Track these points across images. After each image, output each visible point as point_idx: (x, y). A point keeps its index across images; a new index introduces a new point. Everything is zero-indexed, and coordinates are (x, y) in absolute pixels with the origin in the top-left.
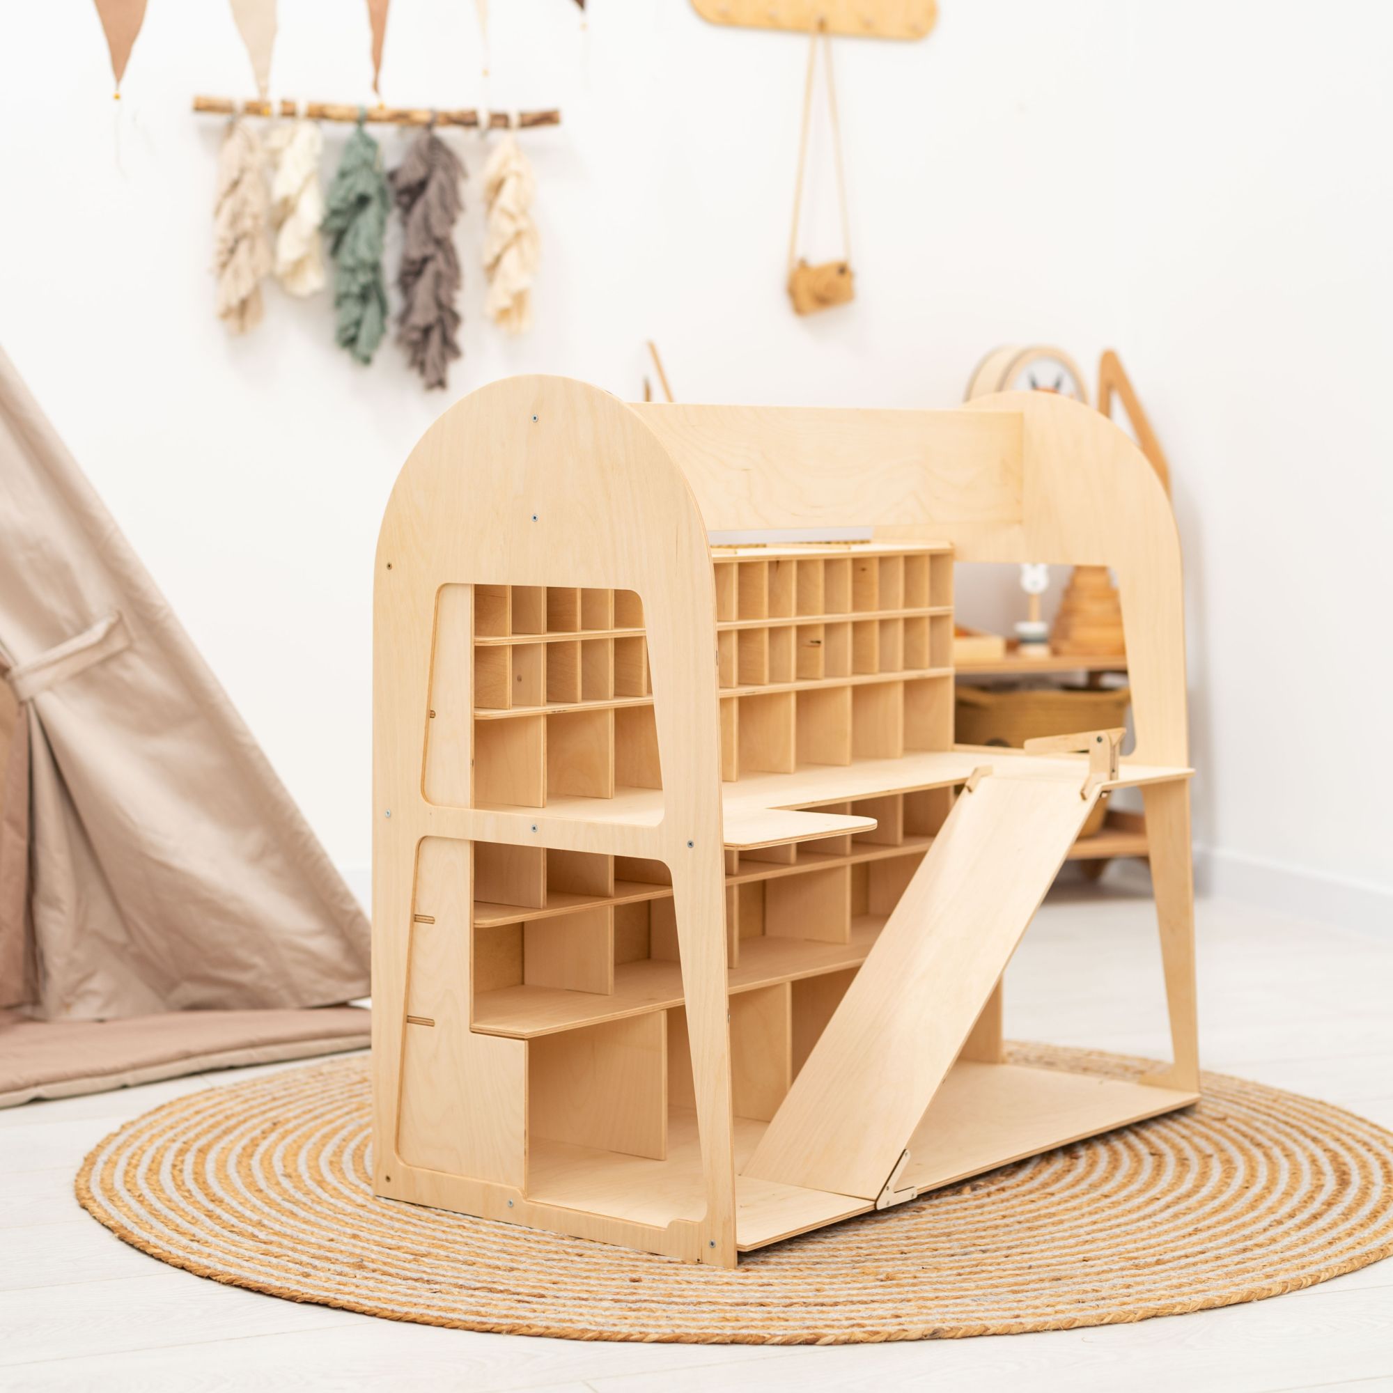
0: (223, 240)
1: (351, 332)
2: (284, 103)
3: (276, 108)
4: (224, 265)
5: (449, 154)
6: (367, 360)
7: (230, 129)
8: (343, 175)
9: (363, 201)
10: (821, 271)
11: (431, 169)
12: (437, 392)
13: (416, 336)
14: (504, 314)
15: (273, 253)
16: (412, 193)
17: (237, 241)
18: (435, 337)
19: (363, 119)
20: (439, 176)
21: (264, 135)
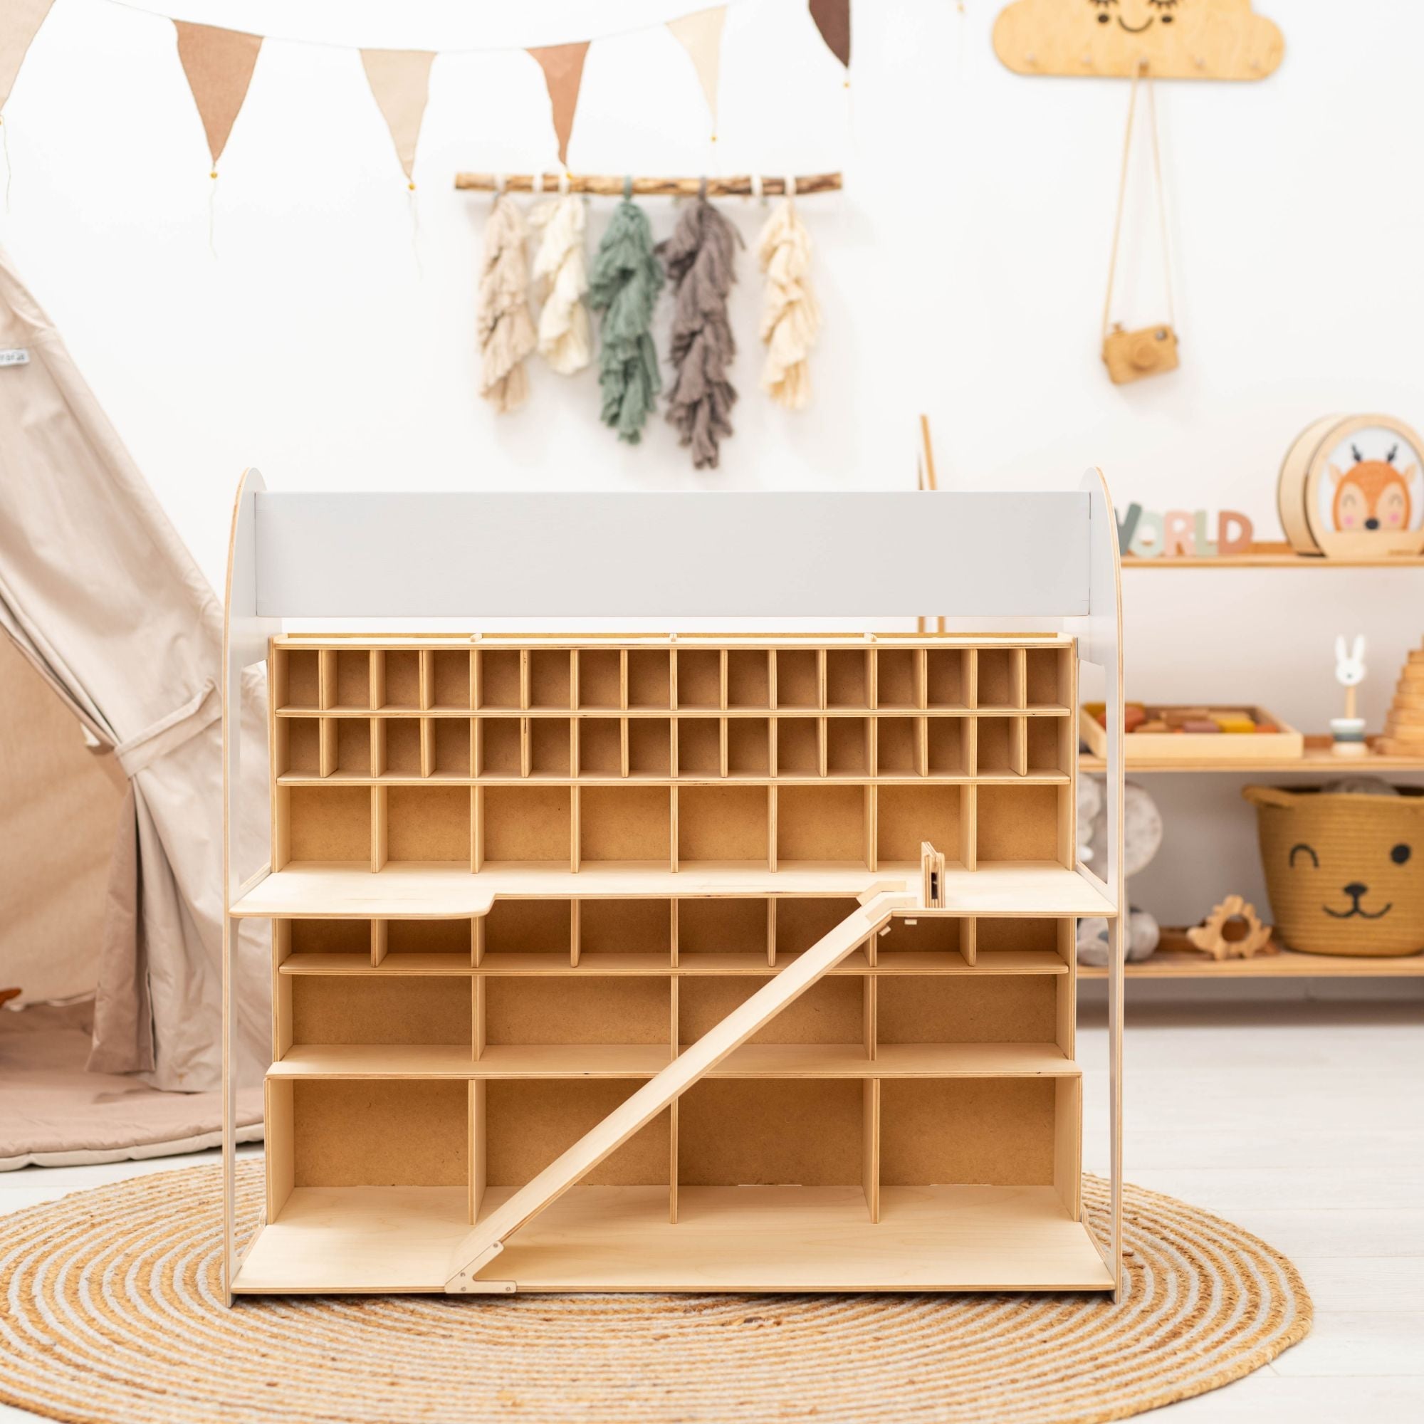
0: (483, 319)
1: (614, 409)
2: (545, 177)
3: (538, 183)
4: (485, 344)
5: (722, 222)
6: (634, 438)
7: (495, 205)
8: (605, 248)
9: (626, 275)
10: (1139, 336)
11: (701, 239)
12: (707, 470)
13: (681, 413)
14: (778, 388)
15: (535, 330)
16: (684, 263)
17: (496, 321)
18: (703, 413)
19: (631, 191)
20: (710, 247)
21: (526, 212)
